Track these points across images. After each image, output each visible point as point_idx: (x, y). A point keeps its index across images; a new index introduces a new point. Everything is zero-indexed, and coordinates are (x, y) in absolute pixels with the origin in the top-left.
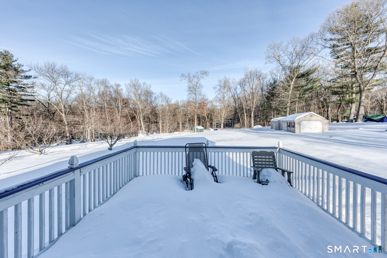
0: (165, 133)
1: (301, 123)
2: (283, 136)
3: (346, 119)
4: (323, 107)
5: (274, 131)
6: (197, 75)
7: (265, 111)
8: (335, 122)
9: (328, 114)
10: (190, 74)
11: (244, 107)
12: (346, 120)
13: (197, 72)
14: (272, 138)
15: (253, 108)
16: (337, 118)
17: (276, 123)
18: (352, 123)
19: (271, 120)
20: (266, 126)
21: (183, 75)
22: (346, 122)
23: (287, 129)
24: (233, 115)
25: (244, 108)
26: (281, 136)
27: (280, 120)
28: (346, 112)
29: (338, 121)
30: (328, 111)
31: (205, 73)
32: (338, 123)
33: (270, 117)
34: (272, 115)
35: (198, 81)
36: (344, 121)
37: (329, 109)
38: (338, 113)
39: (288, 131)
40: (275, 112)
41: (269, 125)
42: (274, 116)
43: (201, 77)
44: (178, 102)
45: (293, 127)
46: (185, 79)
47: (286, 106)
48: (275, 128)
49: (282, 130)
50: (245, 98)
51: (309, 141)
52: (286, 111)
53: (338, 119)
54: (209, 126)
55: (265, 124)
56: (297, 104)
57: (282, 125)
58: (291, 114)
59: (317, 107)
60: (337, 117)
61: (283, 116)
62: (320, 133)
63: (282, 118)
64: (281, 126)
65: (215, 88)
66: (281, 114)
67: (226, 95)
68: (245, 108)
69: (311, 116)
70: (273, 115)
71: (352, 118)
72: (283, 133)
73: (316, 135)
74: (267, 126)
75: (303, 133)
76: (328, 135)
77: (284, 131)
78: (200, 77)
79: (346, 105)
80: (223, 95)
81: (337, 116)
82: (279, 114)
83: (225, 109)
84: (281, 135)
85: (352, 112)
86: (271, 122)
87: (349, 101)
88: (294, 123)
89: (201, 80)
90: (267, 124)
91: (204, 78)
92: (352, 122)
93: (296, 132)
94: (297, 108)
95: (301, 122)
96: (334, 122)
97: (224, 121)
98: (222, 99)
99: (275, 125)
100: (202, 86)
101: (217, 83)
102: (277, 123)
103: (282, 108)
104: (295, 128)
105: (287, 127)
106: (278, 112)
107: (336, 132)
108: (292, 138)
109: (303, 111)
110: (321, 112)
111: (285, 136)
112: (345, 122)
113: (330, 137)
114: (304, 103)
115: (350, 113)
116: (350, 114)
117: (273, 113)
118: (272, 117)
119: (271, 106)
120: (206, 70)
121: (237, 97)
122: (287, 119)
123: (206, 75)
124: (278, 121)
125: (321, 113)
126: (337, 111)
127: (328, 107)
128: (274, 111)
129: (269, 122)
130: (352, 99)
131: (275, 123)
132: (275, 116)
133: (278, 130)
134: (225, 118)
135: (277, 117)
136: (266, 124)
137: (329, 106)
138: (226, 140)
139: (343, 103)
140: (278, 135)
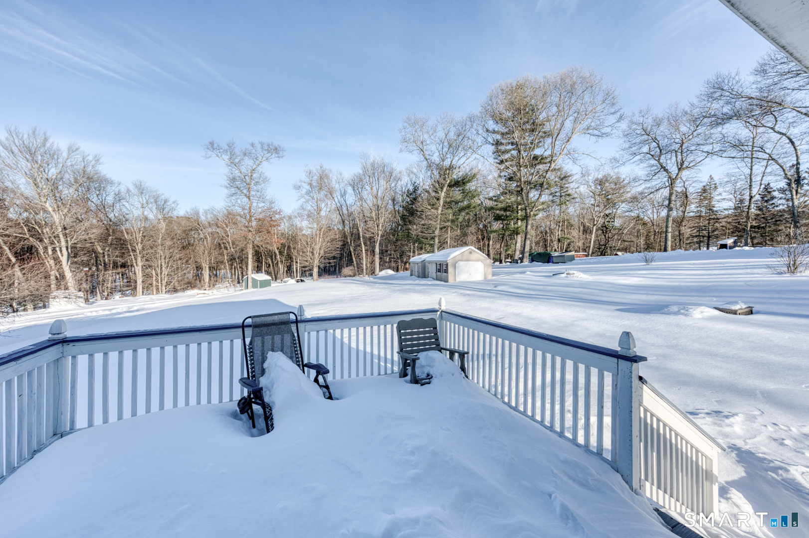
0: (155, 293)
1: (457, 265)
2: (430, 289)
3: (509, 258)
4: (483, 239)
5: (415, 280)
6: (254, 151)
7: (399, 243)
8: (497, 263)
9: (488, 251)
10: (235, 145)
11: (361, 234)
12: (510, 260)
13: (253, 145)
14: (413, 292)
15: (378, 236)
16: (500, 258)
17: (419, 265)
18: (518, 265)
19: (411, 260)
20: (401, 271)
21: (212, 144)
22: (511, 262)
23: (436, 275)
24: (338, 248)
25: (361, 236)
26: (428, 289)
27: (424, 260)
28: (511, 248)
29: (501, 262)
30: (488, 244)
31: (275, 150)
32: (501, 265)
33: (408, 254)
34: (412, 251)
35: (255, 166)
36: (508, 262)
37: (491, 243)
38: (502, 249)
39: (437, 279)
40: (416, 245)
41: (407, 269)
42: (414, 252)
43: (264, 159)
44: (197, 213)
45: (445, 272)
46: (219, 155)
47: (433, 235)
48: (416, 273)
49: (428, 277)
50: (362, 215)
51: (469, 295)
52: (432, 244)
53: (501, 258)
54: (285, 273)
55: (400, 267)
56: (449, 232)
57: (428, 268)
58: (441, 250)
59: (475, 239)
60: (500, 256)
61: (428, 252)
62: (482, 282)
63: (428, 257)
64: (426, 270)
65: (297, 188)
66: (426, 250)
67: (323, 205)
68: (363, 236)
69: (471, 253)
70: (413, 251)
71: (516, 257)
72: (430, 283)
73: (477, 285)
74: (402, 272)
75: (459, 282)
76: (493, 284)
77: (431, 279)
78: (261, 158)
79: (510, 237)
80: (317, 205)
81: (500, 254)
82: (421, 249)
83: (321, 236)
84: (428, 287)
85: (517, 247)
86: (411, 264)
87: (514, 231)
88: (447, 265)
89: (265, 163)
90: (403, 267)
91: (272, 160)
92: (517, 263)
93: (449, 281)
94: (449, 238)
95: (456, 263)
96: (496, 263)
97: (319, 261)
98: (316, 214)
99: (416, 270)
100: (265, 180)
101: (303, 177)
102: (420, 265)
103: (427, 239)
104: (447, 273)
105: (435, 271)
106: (420, 245)
107: (501, 279)
108: (445, 291)
109: (458, 244)
110: (480, 246)
111: (434, 289)
112: (509, 264)
113: (495, 287)
114: (459, 231)
115: (515, 249)
116: (515, 251)
117: (412, 247)
118: (412, 254)
119: (409, 233)
120: (276, 143)
121: (347, 212)
122: (436, 258)
123: (277, 155)
124: (422, 261)
125: (480, 248)
126: (499, 245)
127: (489, 239)
128: (414, 244)
129: (406, 263)
130: (518, 228)
131: (416, 265)
132: (416, 252)
133: (422, 278)
134: (321, 255)
135: (419, 254)
136: (401, 267)
137: (490, 237)
138: (327, 303)
139: (507, 233)
140: (423, 287)
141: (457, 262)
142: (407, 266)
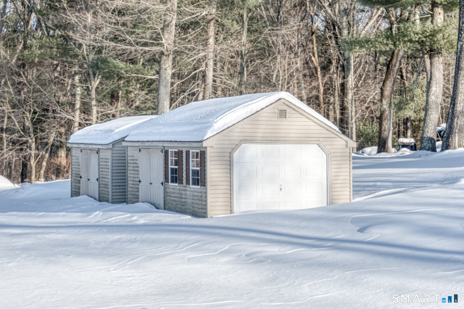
1: (236, 155)
2: (143, 241)
3: (409, 133)
4: (325, 68)
5: (89, 211)
7: (32, 74)
8: (371, 150)
9: (343, 109)
12: (409, 140)
14: (81, 255)
16: (380, 132)
17: (102, 154)
18: (435, 155)
19: (73, 139)
20: (38, 178)
22: (413, 148)
23: (165, 192)
26: (135, 241)
27: (123, 140)
28: (412, 99)
29: (382, 147)
30: (343, 86)
32: (383, 155)
33: (64, 115)
34: (78, 106)
36: (404, 146)
37: (351, 80)
38: (384, 102)
39: (168, 207)
40: (95, 83)
41: (58, 172)
42: (86, 110)
45: (196, 182)
47: (156, 49)
48: (94, 188)
49: (136, 200)
51: (275, 260)
52: (152, 81)
53: (385, 134)
55: (33, 163)
56: (211, 41)
57: (136, 169)
58: (182, 103)
59: (299, 65)
60: (381, 124)
61: (138, 111)
62: (321, 213)
63: (137, 127)
64: (130, 174)
66: (129, 103)
69: (283, 114)
70: (83, 104)
71: (430, 132)
72: (142, 221)
73: (304, 224)
74: (42, 181)
75: (246, 215)
76: (354, 221)
77: (146, 206)
79: (411, 61)
81: (380, 119)
82: (114, 97)
84: (133, 236)
85: (432, 98)
86: (74, 152)
87: (422, 43)
88: (202, 156)
90: (44, 164)
92: (433, 149)
93: (210, 213)
94: (211, 63)
95: (234, 150)
96: (368, 150)
99: (94, 174)
102: (107, 155)
103: (133, 62)
104: (204, 184)
105: (162, 179)
106: (110, 85)
107: (382, 203)
108: (192, 250)
109: (240, 85)
110: (314, 93)
111: (154, 242)
112: (407, 151)
113: (362, 230)
114: (244, 38)
115: (427, 101)
116: (426, 110)
117: (79, 91)
118: (77, 117)
119: (66, 38)
122: (164, 130)
124: (114, 143)
125: (317, 98)
126: (378, 91)
127: (344, 69)
128: (86, 80)
129: (54, 150)
130: (434, 34)
131: (94, 158)
132: (95, 110)
133: (114, 202)
135: (105, 117)
136: (39, 164)
137: (348, 60)
139: (402, 49)
140: (117, 237)
141: (238, 146)
142: (62, 158)
